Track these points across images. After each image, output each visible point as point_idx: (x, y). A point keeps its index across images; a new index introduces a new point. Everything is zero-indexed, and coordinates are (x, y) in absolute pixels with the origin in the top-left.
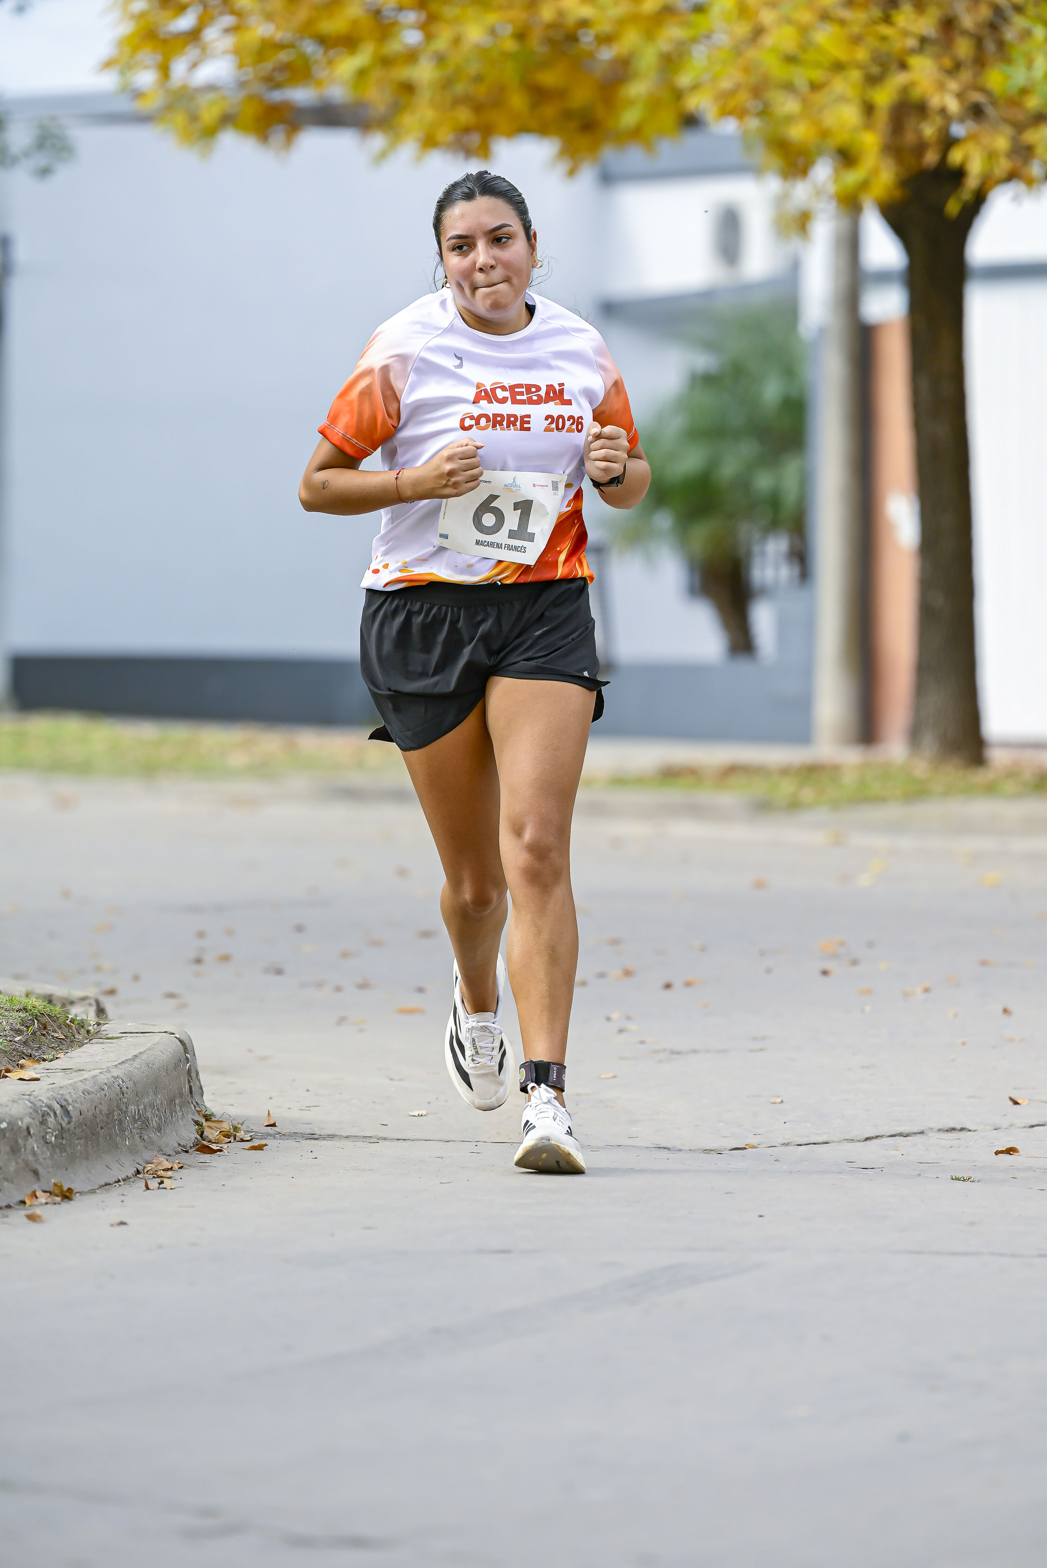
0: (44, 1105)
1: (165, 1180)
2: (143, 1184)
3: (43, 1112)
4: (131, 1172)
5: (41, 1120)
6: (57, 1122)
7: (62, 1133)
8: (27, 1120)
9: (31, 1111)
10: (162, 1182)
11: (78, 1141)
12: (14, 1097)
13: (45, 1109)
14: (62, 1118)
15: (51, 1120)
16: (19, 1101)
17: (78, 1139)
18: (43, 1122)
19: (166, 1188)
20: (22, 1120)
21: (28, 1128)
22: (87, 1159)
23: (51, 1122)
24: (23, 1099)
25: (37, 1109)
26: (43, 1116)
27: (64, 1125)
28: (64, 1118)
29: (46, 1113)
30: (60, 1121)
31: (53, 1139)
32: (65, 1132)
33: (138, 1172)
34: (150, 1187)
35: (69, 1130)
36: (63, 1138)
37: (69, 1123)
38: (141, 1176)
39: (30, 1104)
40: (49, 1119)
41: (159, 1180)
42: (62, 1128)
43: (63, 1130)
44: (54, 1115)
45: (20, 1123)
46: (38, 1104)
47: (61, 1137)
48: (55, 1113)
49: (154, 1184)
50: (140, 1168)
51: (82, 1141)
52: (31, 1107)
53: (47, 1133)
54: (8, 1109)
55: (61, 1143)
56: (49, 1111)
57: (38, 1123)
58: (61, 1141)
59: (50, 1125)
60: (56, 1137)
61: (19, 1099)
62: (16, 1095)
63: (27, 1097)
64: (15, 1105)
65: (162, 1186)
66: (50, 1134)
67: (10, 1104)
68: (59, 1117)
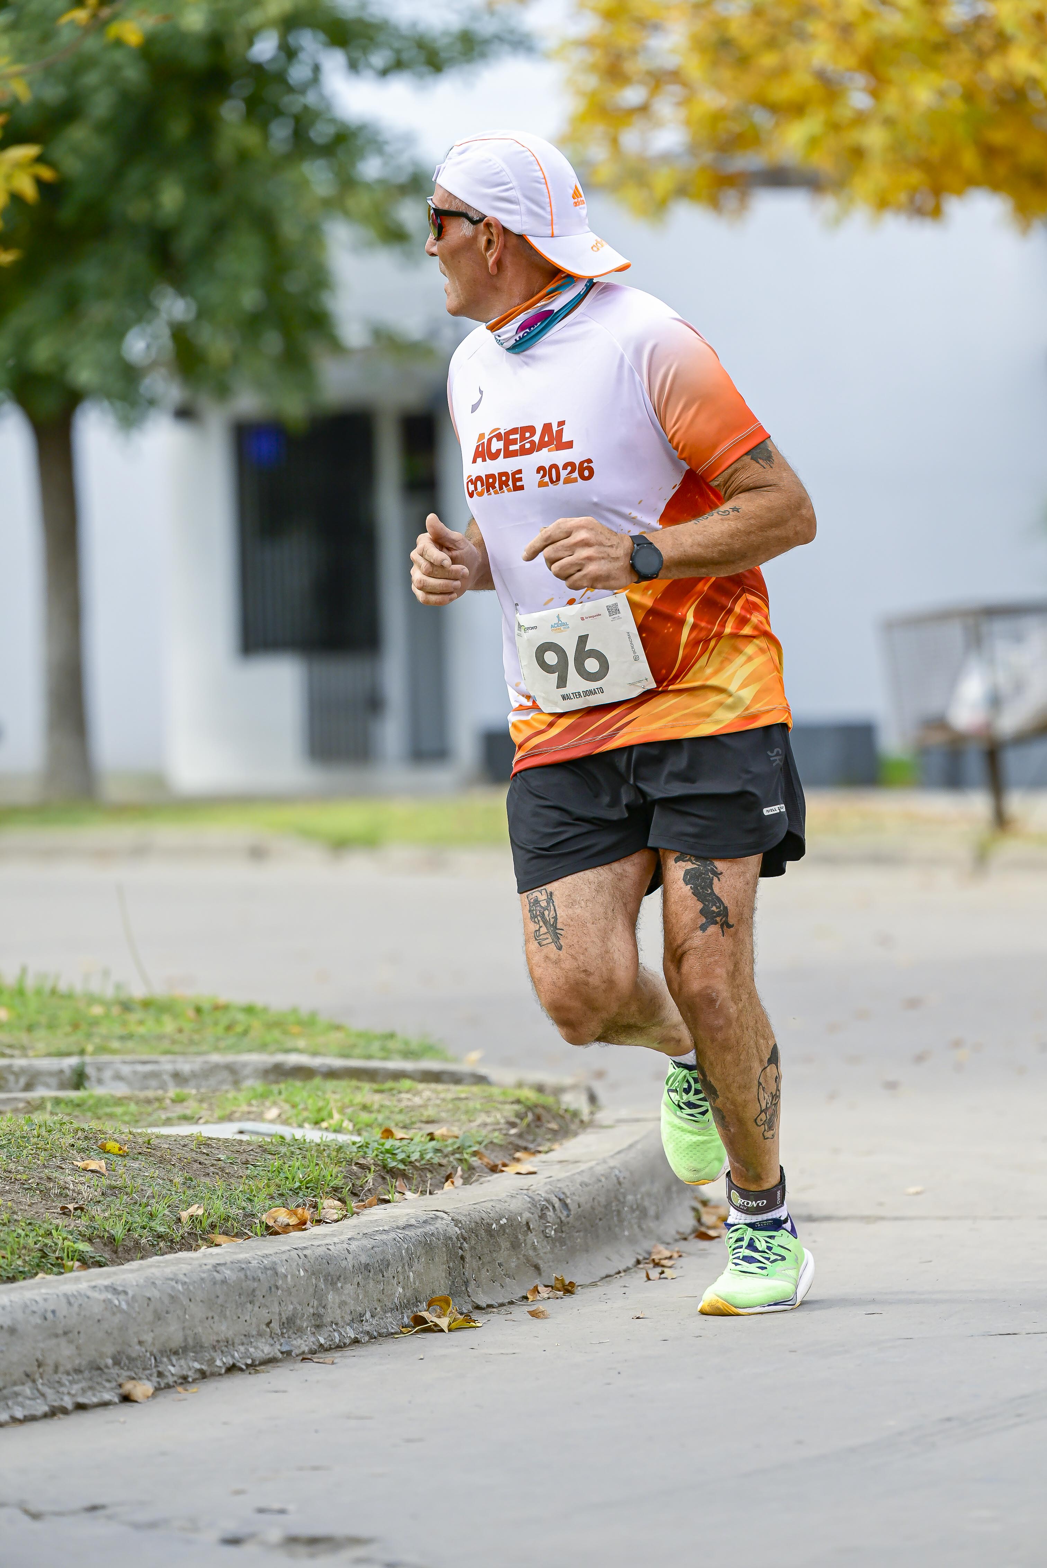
0: (542, 1199)
1: (666, 1270)
2: (644, 1275)
3: (541, 1206)
4: (631, 1262)
5: (540, 1215)
6: (556, 1215)
7: (561, 1227)
8: (526, 1215)
9: (529, 1205)
10: (663, 1272)
11: (577, 1234)
12: (512, 1192)
13: (543, 1203)
14: (561, 1212)
15: (550, 1214)
16: (517, 1196)
17: (577, 1232)
18: (542, 1216)
19: (666, 1278)
20: (521, 1215)
21: (527, 1223)
22: (587, 1251)
23: (550, 1215)
24: (522, 1193)
25: (536, 1203)
26: (542, 1210)
27: (563, 1218)
28: (564, 1212)
29: (545, 1207)
30: (559, 1214)
31: (553, 1232)
32: (564, 1225)
33: (638, 1262)
34: (651, 1277)
35: (568, 1223)
36: (562, 1232)
37: (568, 1216)
38: (641, 1266)
39: (528, 1199)
40: (548, 1213)
41: (659, 1270)
42: (561, 1222)
43: (562, 1224)
44: (553, 1209)
45: (519, 1218)
46: (537, 1198)
47: (560, 1231)
48: (554, 1207)
49: (654, 1273)
50: (641, 1258)
51: (582, 1234)
52: (530, 1202)
53: (546, 1227)
54: (507, 1204)
55: (561, 1237)
56: (547, 1205)
57: (537, 1218)
58: (561, 1234)
59: (549, 1219)
60: (555, 1230)
61: (517, 1194)
62: (513, 1190)
63: (525, 1192)
64: (514, 1200)
65: (663, 1276)
66: (550, 1228)
67: (508, 1199)
68: (558, 1211)
